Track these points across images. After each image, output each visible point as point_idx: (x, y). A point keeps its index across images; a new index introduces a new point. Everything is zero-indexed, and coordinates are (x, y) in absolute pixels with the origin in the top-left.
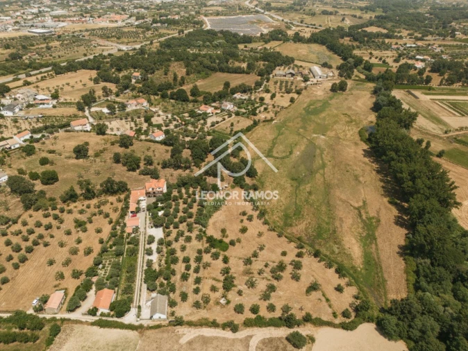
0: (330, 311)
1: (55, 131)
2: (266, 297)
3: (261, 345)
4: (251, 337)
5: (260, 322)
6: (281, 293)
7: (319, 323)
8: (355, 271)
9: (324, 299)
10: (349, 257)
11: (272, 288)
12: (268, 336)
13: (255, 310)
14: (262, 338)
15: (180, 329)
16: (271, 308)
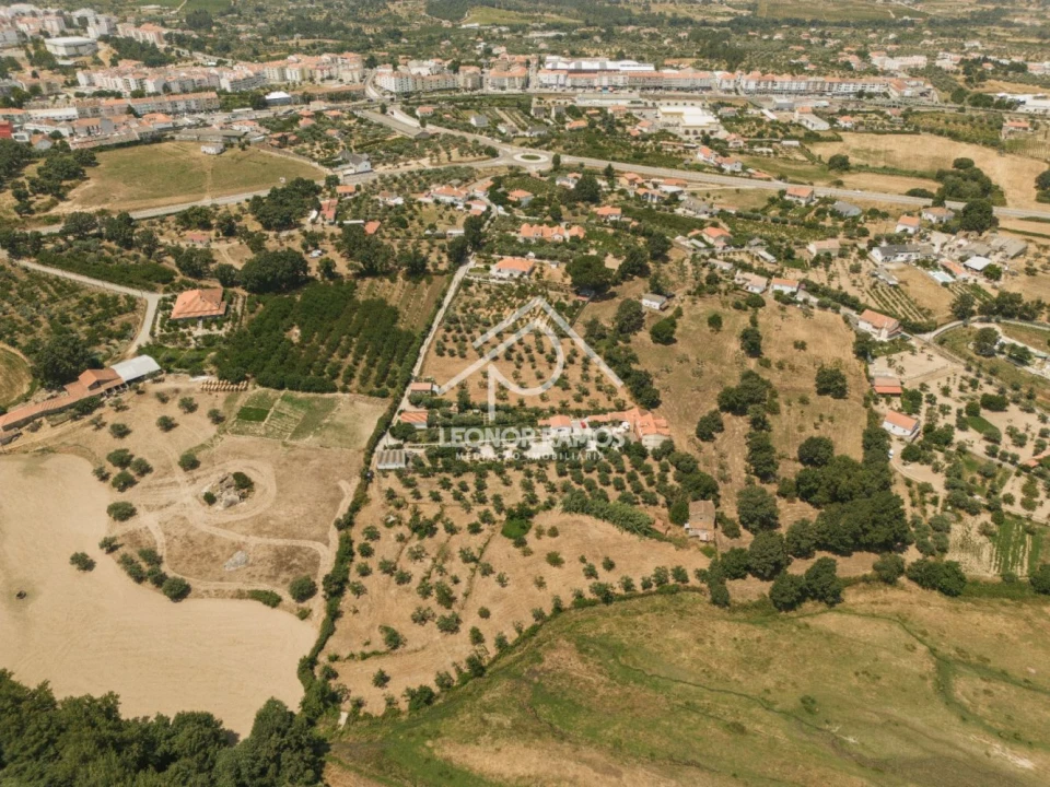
0: (345, 654)
1: (833, 308)
2: (388, 568)
3: (312, 553)
4: (327, 544)
5: (345, 555)
6: (393, 592)
7: (328, 631)
8: (426, 735)
9: (368, 650)
10: (471, 738)
11: (404, 579)
12: (322, 562)
13: (367, 552)
14: (321, 554)
15: (357, 480)
16: (365, 572)
